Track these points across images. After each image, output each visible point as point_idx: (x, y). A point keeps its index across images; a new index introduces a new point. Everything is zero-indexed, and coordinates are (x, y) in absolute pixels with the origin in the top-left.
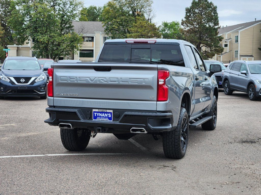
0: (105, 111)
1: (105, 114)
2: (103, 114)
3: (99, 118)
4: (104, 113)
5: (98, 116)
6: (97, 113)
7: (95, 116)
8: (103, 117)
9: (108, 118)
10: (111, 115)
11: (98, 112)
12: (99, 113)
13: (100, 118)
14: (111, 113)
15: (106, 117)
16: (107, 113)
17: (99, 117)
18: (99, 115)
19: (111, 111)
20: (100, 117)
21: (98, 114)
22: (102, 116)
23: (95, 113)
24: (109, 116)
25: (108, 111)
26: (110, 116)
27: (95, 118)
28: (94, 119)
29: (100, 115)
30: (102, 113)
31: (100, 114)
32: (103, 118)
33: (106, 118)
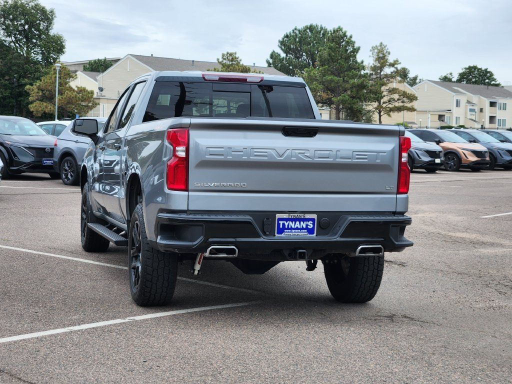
0: (302, 217)
1: (302, 223)
2: (298, 223)
3: (288, 231)
4: (300, 220)
5: (286, 227)
6: (285, 222)
7: (281, 227)
8: (297, 228)
9: (306, 231)
10: (314, 224)
11: (287, 220)
12: (288, 222)
13: (290, 231)
14: (313, 220)
15: (303, 229)
16: (304, 220)
17: (288, 229)
18: (288, 225)
19: (315, 216)
20: (292, 228)
21: (286, 224)
22: (295, 227)
23: (281, 222)
24: (309, 227)
25: (308, 216)
26: (311, 226)
27: (281, 231)
28: (278, 234)
29: (292, 224)
30: (294, 220)
31: (290, 222)
32: (297, 231)
33: (302, 231)
